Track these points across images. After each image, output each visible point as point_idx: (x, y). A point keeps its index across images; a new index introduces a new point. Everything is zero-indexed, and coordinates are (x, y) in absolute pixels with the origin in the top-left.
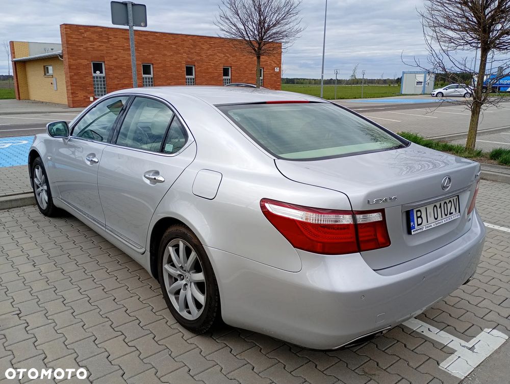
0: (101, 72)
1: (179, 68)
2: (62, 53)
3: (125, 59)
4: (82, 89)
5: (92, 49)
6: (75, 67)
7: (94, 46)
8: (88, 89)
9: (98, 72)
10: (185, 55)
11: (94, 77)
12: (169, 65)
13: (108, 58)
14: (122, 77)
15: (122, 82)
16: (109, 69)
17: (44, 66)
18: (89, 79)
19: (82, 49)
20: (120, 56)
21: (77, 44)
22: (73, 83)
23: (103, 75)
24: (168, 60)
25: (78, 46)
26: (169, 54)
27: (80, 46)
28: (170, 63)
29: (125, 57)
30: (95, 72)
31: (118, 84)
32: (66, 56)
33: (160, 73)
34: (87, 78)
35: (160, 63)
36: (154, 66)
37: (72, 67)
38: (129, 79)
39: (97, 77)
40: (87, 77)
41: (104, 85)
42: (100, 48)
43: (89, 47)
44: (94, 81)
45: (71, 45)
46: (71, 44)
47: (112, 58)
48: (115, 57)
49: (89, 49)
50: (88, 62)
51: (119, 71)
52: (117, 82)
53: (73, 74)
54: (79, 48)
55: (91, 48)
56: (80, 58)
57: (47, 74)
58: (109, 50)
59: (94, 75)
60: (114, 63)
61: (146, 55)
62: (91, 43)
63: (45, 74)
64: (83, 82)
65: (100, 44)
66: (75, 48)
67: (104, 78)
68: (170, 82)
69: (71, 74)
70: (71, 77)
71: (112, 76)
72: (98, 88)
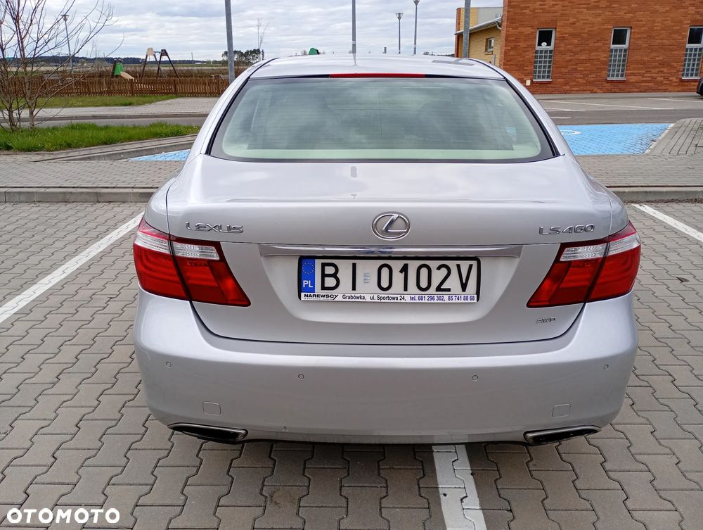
0: (549, 44)
1: (677, 32)
2: (502, 19)
3: (587, 22)
4: (517, 68)
5: (541, 11)
6: (513, 39)
7: (544, 7)
8: (526, 68)
9: (544, 44)
10: (692, 10)
11: (537, 52)
12: (659, 28)
13: (562, 23)
14: (578, 49)
15: (577, 56)
16: (561, 39)
17: (487, 39)
18: (530, 55)
19: (527, 11)
20: (581, 18)
21: (522, 5)
22: (508, 61)
23: (551, 47)
24: (660, 19)
25: (522, 9)
26: (662, 9)
27: (526, 8)
28: (662, 24)
29: (587, 20)
30: (540, 44)
31: (570, 61)
32: (505, 24)
33: (640, 42)
34: (527, 53)
35: (643, 26)
36: (633, 30)
37: (509, 39)
38: (588, 52)
39: (541, 52)
40: (528, 51)
41: (550, 62)
42: (553, 9)
43: (537, 9)
44: (536, 57)
45: (514, 7)
46: (514, 5)
47: (568, 22)
48: (572, 20)
49: (536, 11)
50: (533, 30)
51: (576, 41)
52: (568, 58)
53: (509, 48)
54: (524, 11)
55: (540, 9)
56: (522, 26)
57: (489, 50)
58: (566, 10)
59: (538, 48)
60: (570, 30)
61: (622, 13)
62: (541, 3)
63: (486, 50)
64: (521, 59)
65: (554, 3)
66: (519, 11)
67: (551, 52)
68: (656, 55)
69: (507, 48)
70: (506, 53)
71: (563, 49)
72: (540, 67)
